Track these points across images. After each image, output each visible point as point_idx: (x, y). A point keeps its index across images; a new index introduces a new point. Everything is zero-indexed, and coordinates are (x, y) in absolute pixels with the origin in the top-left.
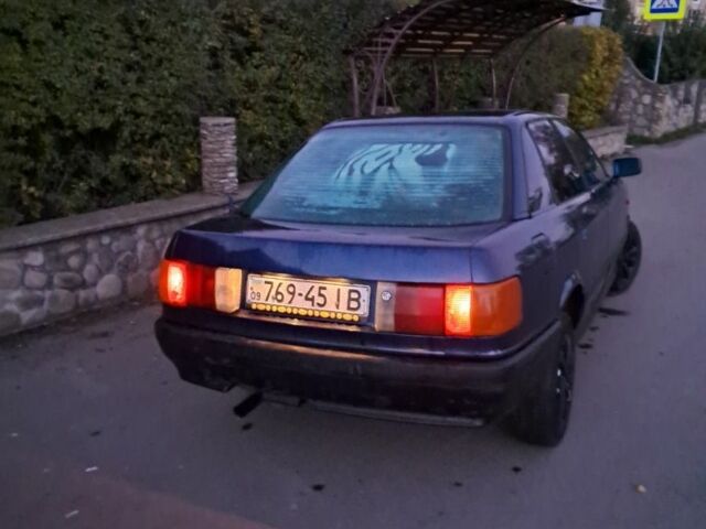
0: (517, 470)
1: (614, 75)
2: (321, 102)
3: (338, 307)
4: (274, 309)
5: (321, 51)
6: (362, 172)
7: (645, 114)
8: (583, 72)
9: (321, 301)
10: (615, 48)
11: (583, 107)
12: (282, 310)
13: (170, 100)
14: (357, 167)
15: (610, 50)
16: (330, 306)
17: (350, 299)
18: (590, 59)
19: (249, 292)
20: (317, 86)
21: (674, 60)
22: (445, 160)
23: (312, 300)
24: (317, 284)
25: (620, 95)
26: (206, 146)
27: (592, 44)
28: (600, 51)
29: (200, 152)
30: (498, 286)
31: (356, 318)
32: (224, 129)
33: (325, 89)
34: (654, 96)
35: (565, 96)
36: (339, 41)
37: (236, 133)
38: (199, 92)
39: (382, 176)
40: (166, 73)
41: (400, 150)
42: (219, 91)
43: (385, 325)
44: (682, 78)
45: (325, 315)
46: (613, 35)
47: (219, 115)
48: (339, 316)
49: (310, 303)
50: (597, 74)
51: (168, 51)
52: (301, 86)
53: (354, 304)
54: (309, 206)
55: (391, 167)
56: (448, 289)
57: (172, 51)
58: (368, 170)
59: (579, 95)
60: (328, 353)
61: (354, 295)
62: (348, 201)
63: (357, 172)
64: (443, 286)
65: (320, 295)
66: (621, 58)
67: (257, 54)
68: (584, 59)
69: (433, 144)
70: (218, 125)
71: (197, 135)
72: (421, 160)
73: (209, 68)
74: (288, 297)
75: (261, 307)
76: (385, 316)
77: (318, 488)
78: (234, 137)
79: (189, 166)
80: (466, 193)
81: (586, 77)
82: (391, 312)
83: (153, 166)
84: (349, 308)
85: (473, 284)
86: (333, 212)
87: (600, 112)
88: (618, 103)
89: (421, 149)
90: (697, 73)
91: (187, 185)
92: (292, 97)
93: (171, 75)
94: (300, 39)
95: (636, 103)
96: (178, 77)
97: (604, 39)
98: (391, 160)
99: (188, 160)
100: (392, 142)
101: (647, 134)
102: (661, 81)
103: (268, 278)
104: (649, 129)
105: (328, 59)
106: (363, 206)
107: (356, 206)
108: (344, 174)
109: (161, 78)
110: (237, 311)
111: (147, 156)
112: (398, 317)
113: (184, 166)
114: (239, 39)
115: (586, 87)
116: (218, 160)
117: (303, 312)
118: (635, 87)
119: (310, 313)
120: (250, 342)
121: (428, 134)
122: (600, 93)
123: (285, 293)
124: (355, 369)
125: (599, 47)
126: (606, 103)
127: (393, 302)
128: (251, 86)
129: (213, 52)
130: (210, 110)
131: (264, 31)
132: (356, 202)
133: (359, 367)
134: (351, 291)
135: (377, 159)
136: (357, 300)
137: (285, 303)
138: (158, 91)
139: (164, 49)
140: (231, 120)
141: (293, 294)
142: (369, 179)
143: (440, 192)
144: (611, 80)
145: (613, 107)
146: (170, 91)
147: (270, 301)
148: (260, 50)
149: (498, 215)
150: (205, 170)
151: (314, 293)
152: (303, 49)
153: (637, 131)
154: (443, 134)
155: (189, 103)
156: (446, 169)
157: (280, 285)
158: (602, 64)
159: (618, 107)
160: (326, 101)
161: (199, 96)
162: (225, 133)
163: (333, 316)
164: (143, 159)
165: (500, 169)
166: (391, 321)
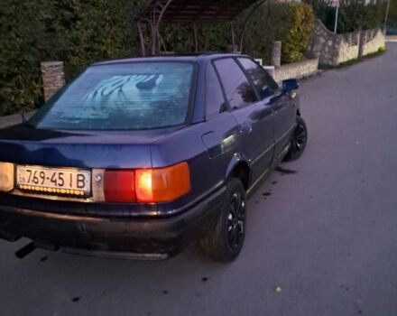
0: (205, 279)
1: (309, 30)
2: (123, 50)
3: (71, 185)
4: (33, 188)
5: (120, 19)
6: (102, 94)
7: (329, 52)
8: (290, 28)
9: (60, 182)
10: (309, 14)
11: (291, 49)
12: (37, 189)
13: (18, 52)
14: (99, 92)
15: (306, 15)
16: (67, 186)
17: (78, 181)
18: (294, 20)
19: (18, 177)
20: (119, 40)
21: (347, 20)
22: (155, 85)
23: (55, 181)
24: (58, 171)
25: (314, 42)
26: (46, 80)
27: (294, 12)
28: (300, 16)
29: (42, 83)
30: (171, 168)
31: (82, 193)
32: (55, 69)
33: (124, 42)
34: (334, 41)
35: (279, 43)
36: (131, 13)
37: (64, 71)
38: (39, 47)
39: (114, 97)
40: (14, 35)
41: (129, 80)
42: (53, 45)
43: (99, 197)
44: (352, 30)
45: (63, 191)
46: (307, 6)
47: (55, 60)
48: (72, 192)
49: (54, 184)
50: (299, 29)
51: (14, 21)
52: (109, 40)
53: (81, 184)
54: (64, 118)
55: (121, 91)
56: (137, 172)
57: (17, 21)
58: (106, 93)
59: (288, 41)
60: (65, 217)
61: (81, 178)
62: (87, 114)
63: (99, 95)
64: (134, 170)
65: (60, 178)
66: (312, 19)
67: (78, 22)
68: (290, 20)
69: (149, 75)
70: (52, 67)
71: (40, 73)
72: (140, 86)
73: (45, 32)
74: (41, 180)
75: (25, 187)
76: (98, 191)
77: (76, 300)
78: (63, 73)
79: (35, 92)
80: (163, 107)
81: (292, 31)
82: (101, 189)
83: (12, 93)
84: (78, 187)
85: (152, 168)
86: (77, 122)
87: (302, 51)
88: (312, 46)
89: (142, 79)
90: (360, 27)
91: (35, 104)
92: (104, 48)
93: (18, 36)
94: (106, 12)
95: (324, 45)
96: (24, 38)
97: (302, 9)
98: (121, 86)
99: (35, 88)
100: (125, 75)
101: (331, 63)
102: (338, 32)
103: (28, 167)
104: (332, 60)
105: (124, 23)
106: (96, 117)
107: (92, 117)
108: (91, 95)
109: (10, 39)
110: (12, 190)
111: (7, 87)
112: (106, 192)
113: (32, 93)
114: (67, 13)
115: (292, 38)
116: (53, 88)
117: (50, 190)
118: (323, 36)
119: (54, 191)
120: (19, 210)
121: (148, 69)
122: (301, 40)
123: (39, 178)
124: (82, 228)
125: (298, 13)
126: (305, 46)
127: (102, 182)
128: (76, 41)
129: (48, 22)
130: (48, 57)
131: (83, 8)
132: (93, 115)
133: (84, 225)
134: (78, 175)
135: (113, 85)
136: (82, 181)
137: (39, 184)
138: (9, 47)
139: (12, 20)
140: (61, 63)
141: (43, 178)
142: (106, 98)
143: (146, 106)
144: (307, 33)
145: (309, 48)
146: (18, 47)
147: (30, 183)
148: (80, 19)
149: (182, 120)
150: (46, 94)
151: (56, 177)
152: (108, 18)
153: (325, 62)
154: (157, 69)
155: (33, 54)
156: (154, 91)
157: (36, 172)
158: (302, 23)
159: (312, 48)
160: (126, 49)
161: (39, 49)
162: (57, 71)
163: (68, 192)
164: (5, 89)
165: (187, 91)
166: (102, 195)
